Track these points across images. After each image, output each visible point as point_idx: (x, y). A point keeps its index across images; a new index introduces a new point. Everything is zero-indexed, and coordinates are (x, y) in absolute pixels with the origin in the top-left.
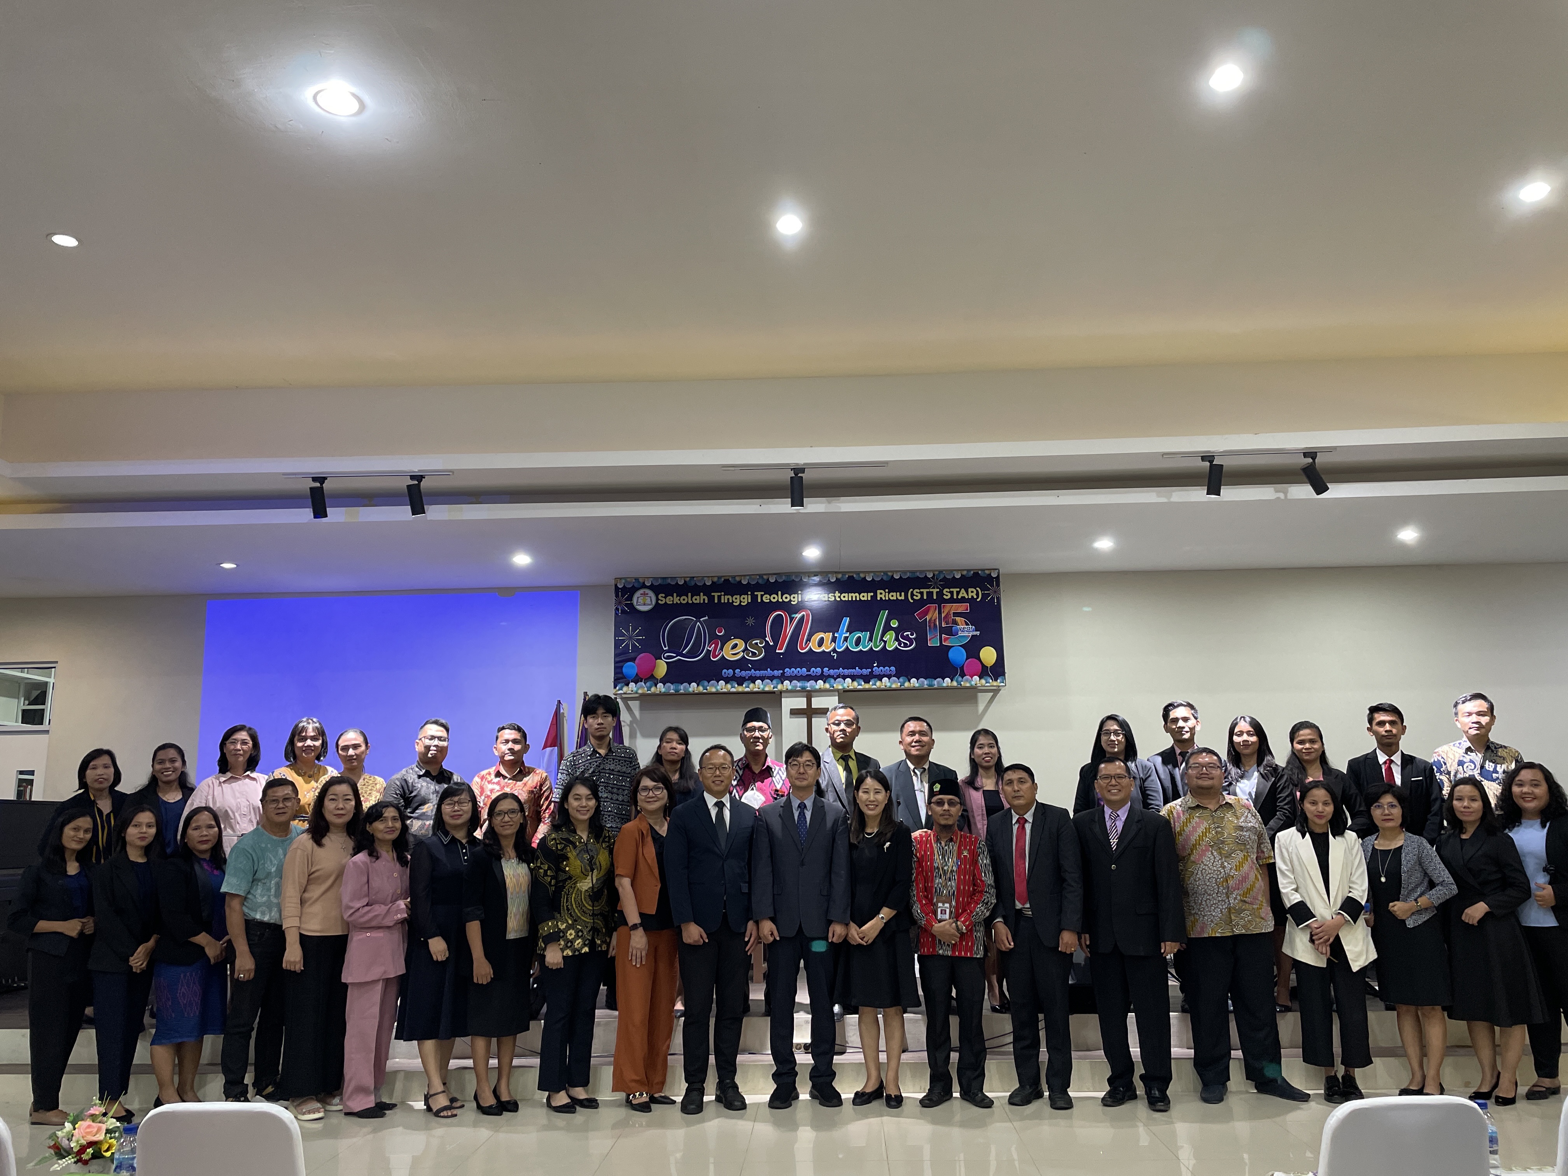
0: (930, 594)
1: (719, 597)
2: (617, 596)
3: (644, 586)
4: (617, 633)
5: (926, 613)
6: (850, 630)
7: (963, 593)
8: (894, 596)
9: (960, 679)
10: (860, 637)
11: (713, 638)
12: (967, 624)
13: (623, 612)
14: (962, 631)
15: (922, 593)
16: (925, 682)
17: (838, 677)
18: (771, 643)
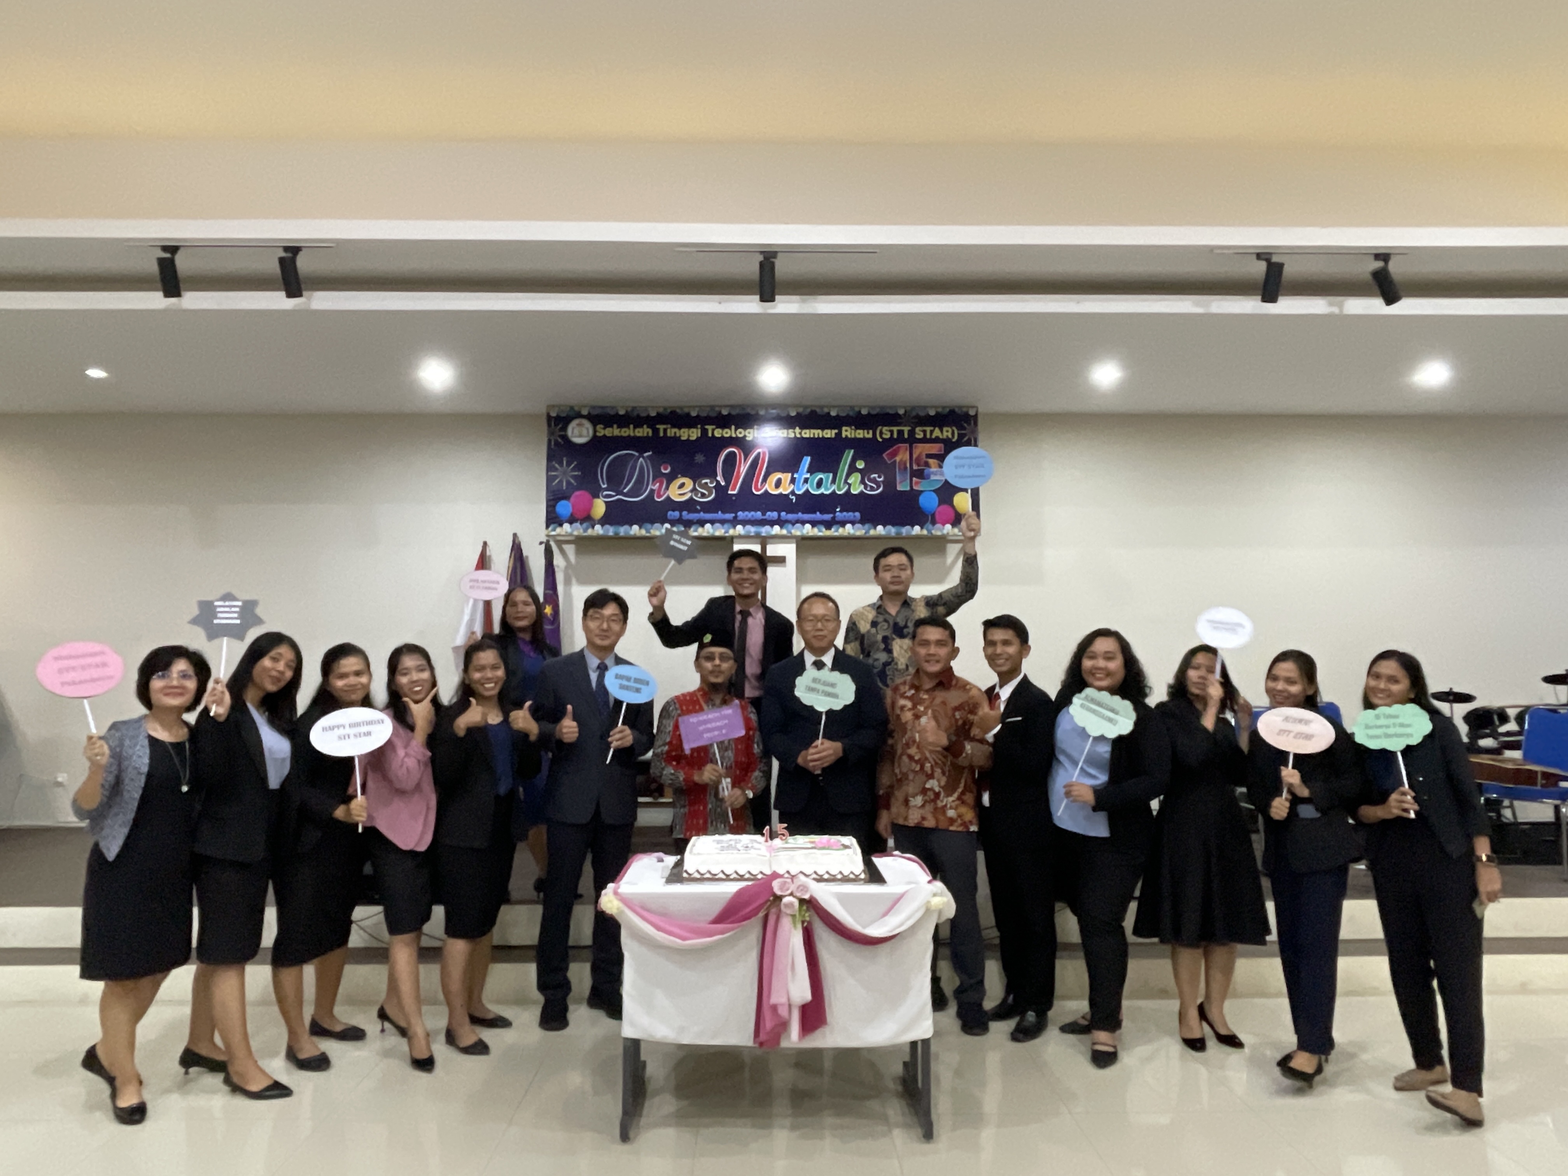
0: (900, 433)
1: (665, 430)
2: (549, 425)
3: (579, 415)
4: (549, 468)
5: (895, 454)
7: (937, 433)
8: (860, 434)
12: (940, 467)
13: (557, 443)
14: (935, 475)
15: (892, 432)
17: (797, 522)
18: (723, 483)
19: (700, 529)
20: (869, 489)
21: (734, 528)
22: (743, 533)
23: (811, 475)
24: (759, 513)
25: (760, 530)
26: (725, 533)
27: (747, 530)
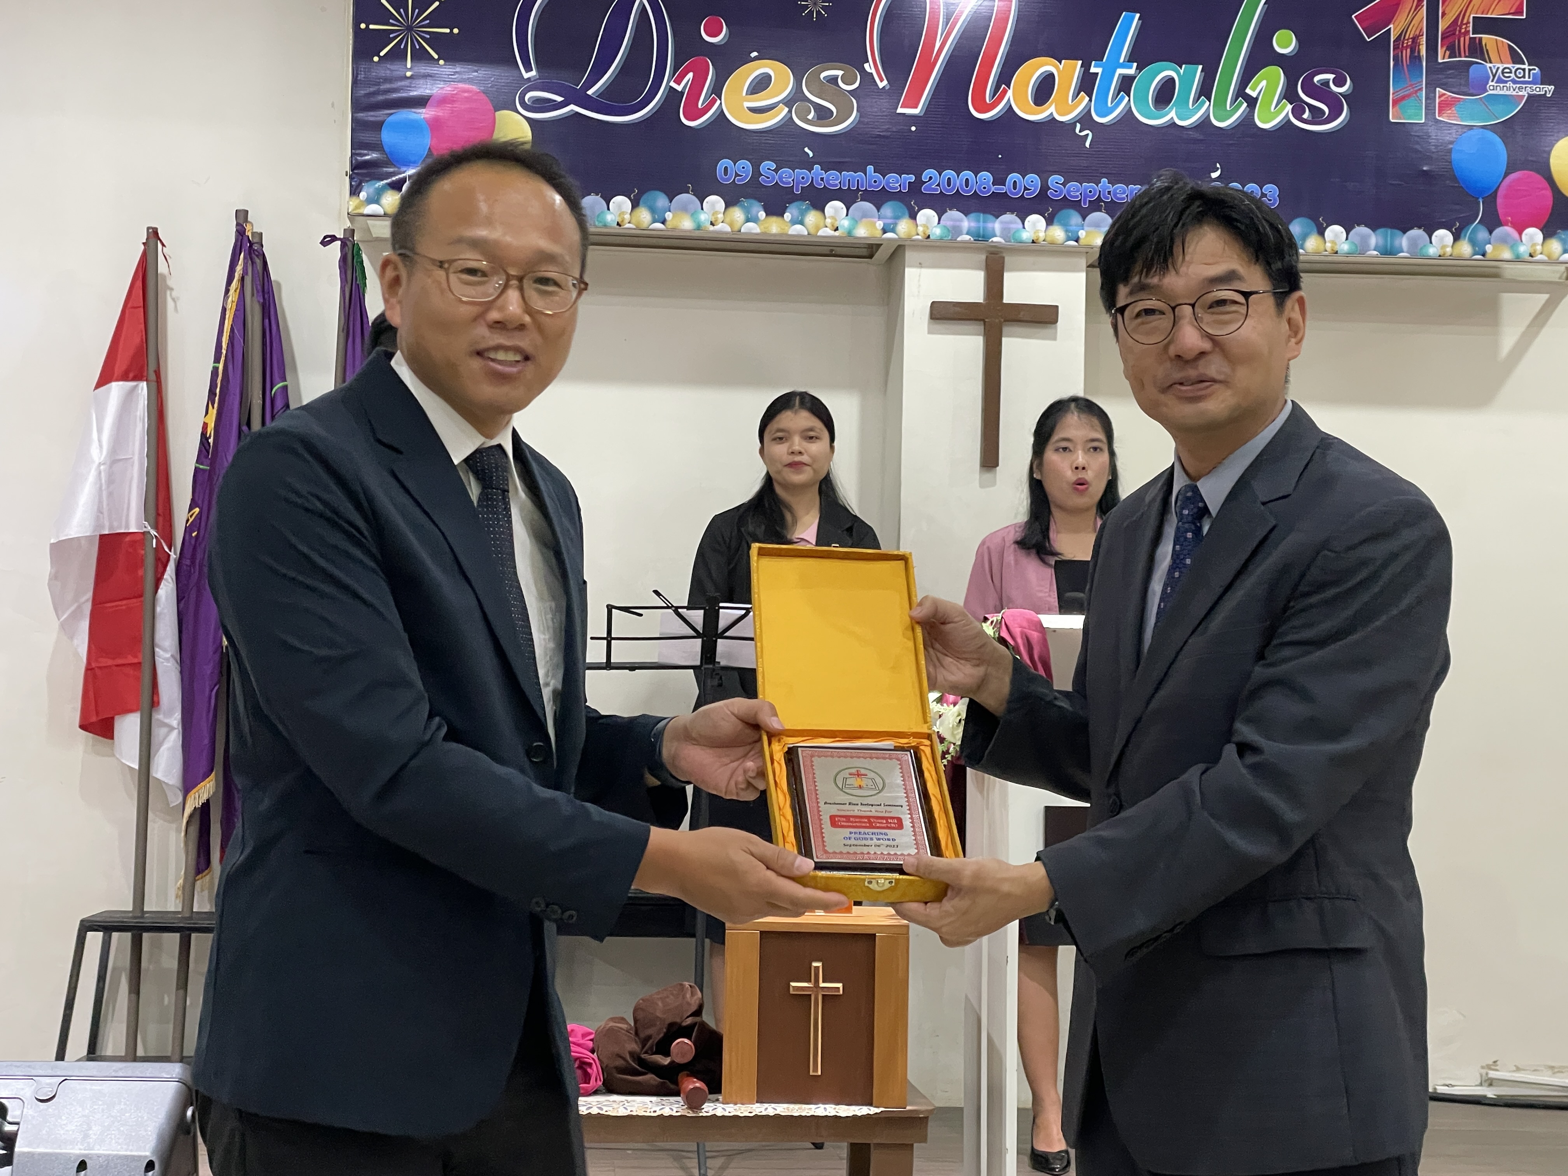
4: (365, 8)
5: (1388, 13)
6: (1140, 56)
9: (1483, 234)
10: (1172, 80)
11: (692, 50)
12: (1516, 59)
14: (1500, 81)
16: (1371, 241)
18: (882, 80)
19: (812, 217)
20: (1305, 116)
21: (913, 216)
22: (937, 232)
23: (1140, 68)
24: (986, 176)
25: (990, 225)
26: (885, 231)
27: (949, 224)
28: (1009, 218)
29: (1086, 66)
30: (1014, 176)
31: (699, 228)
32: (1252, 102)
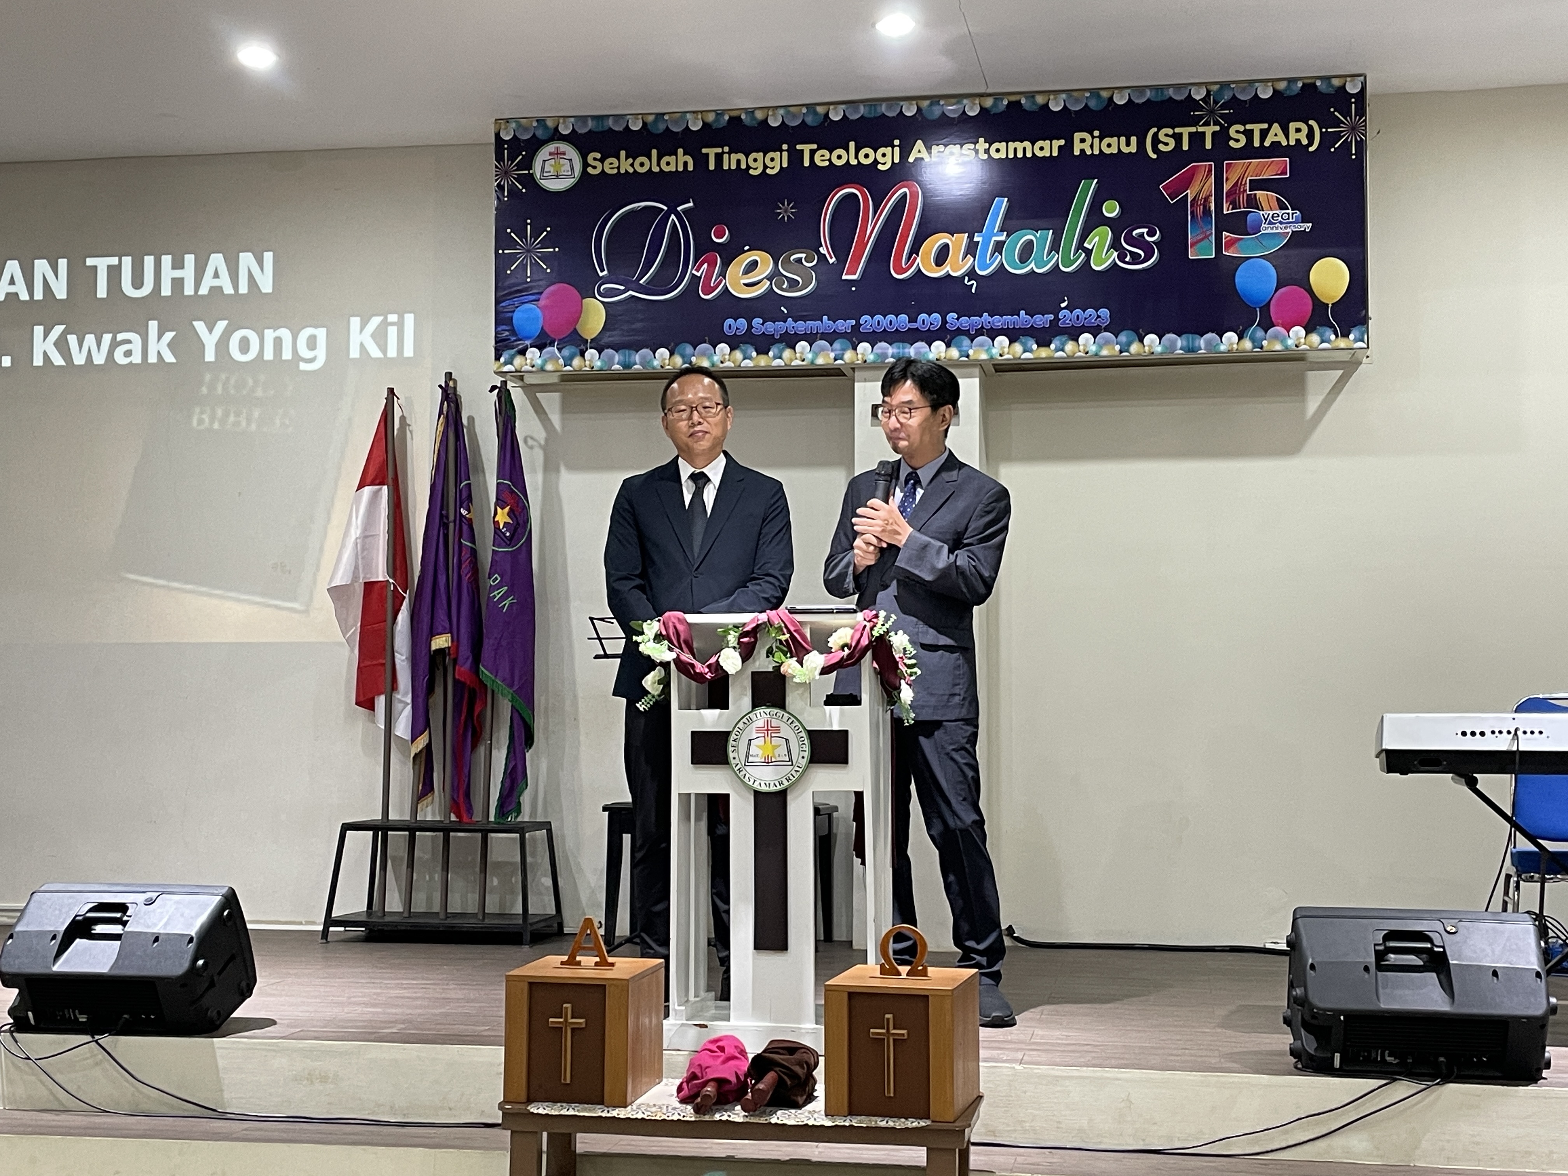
0: (1197, 139)
1: (719, 158)
2: (499, 158)
3: (556, 136)
4: (502, 240)
5: (1187, 182)
6: (1008, 227)
7: (1276, 134)
8: (1112, 145)
9: (1260, 333)
10: (1032, 241)
11: (705, 248)
12: (1282, 207)
13: (513, 192)
14: (1269, 223)
15: (1178, 138)
16: (1178, 343)
17: (980, 332)
18: (831, 258)
19: (787, 353)
20: (1127, 259)
21: (855, 348)
22: (871, 357)
23: (1008, 236)
24: (904, 317)
25: (906, 350)
26: (835, 360)
27: (879, 351)
28: (920, 344)
29: (971, 237)
30: (923, 316)
31: (713, 365)
32: (1088, 253)
